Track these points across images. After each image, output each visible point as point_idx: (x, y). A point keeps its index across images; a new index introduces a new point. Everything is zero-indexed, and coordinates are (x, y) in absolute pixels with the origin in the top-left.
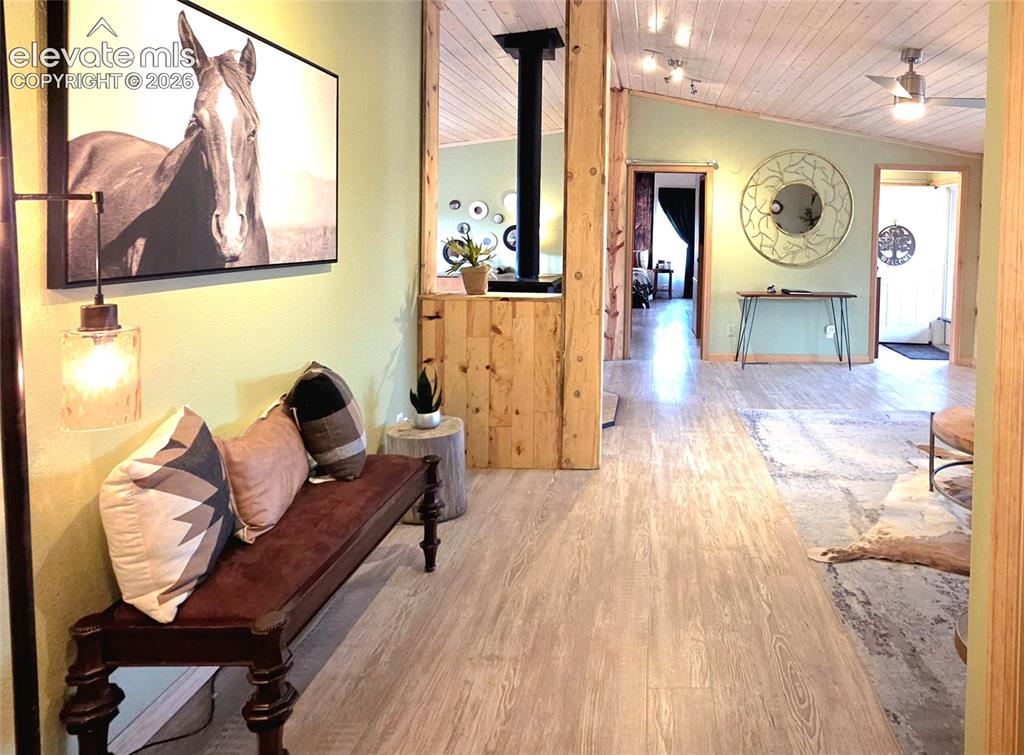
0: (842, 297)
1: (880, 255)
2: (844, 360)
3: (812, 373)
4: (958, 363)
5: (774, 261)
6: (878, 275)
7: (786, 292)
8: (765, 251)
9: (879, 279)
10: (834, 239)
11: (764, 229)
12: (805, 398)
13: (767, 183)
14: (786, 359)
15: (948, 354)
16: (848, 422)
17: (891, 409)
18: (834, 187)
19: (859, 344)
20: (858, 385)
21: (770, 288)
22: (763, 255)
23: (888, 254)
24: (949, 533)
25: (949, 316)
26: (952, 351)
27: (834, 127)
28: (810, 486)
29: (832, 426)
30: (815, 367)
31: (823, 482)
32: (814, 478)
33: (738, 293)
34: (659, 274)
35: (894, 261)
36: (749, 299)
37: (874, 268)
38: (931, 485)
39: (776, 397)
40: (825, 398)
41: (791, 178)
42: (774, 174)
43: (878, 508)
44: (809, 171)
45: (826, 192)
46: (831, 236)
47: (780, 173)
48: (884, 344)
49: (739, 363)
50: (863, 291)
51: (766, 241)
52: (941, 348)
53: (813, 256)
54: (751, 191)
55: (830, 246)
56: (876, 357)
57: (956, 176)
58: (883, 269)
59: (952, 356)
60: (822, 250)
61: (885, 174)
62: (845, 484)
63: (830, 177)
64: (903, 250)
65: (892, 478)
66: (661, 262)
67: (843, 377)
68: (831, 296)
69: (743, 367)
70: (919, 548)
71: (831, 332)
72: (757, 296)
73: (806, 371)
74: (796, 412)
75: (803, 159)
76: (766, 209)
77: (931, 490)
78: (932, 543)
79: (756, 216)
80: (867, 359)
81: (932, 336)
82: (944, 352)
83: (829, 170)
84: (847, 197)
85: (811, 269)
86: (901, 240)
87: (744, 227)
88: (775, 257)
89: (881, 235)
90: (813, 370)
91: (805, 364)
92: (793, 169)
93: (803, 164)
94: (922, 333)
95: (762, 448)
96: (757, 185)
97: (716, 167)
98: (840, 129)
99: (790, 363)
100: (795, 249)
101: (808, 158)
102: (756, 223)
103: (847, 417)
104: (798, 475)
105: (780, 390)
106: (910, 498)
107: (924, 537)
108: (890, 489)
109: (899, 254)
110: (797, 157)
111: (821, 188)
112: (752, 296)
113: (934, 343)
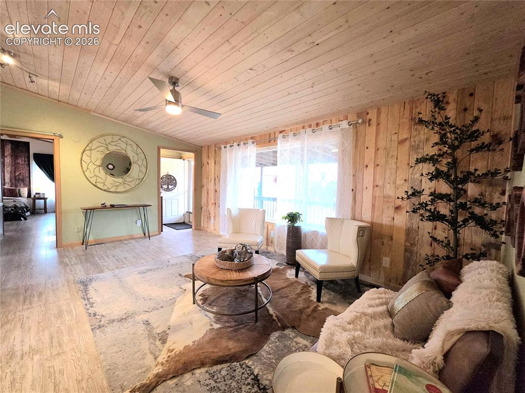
0: (144, 206)
1: (162, 187)
2: (147, 235)
3: (129, 245)
4: (195, 229)
5: (105, 190)
6: (161, 196)
7: (112, 206)
8: (98, 185)
9: (162, 197)
10: (139, 179)
11: (97, 173)
12: (124, 260)
13: (98, 149)
14: (114, 240)
15: (191, 226)
16: (148, 270)
17: (170, 257)
18: (137, 155)
19: (153, 227)
20: (153, 247)
21: (103, 204)
22: (98, 187)
23: (165, 187)
24: (207, 332)
25: (191, 211)
26: (193, 224)
27: (136, 126)
28: (121, 327)
29: (139, 275)
30: (131, 241)
31: (131, 320)
32: (125, 319)
33: (81, 208)
34: (36, 201)
35: (168, 190)
36: (89, 212)
37: (159, 193)
38: (194, 301)
39: (105, 264)
40: (136, 258)
41: (112, 148)
42: (102, 145)
43: (166, 329)
44: (124, 146)
45: (133, 157)
46: (137, 178)
47: (107, 145)
48: (165, 225)
49: (84, 246)
50: (154, 203)
51: (99, 180)
52: (188, 223)
53: (128, 188)
54: (87, 152)
55: (137, 183)
56: (162, 231)
57: (192, 155)
58: (164, 194)
59: (193, 227)
60: (132, 185)
61: (163, 151)
62: (145, 317)
63: (135, 149)
64: (172, 185)
65: (173, 302)
66: (37, 194)
67: (146, 244)
68: (139, 206)
69: (86, 249)
70: (193, 353)
71: (139, 223)
72: (94, 209)
73: (126, 244)
74: (117, 271)
75: (119, 139)
76: (99, 163)
77: (194, 303)
78: (199, 345)
79: (92, 167)
80: (157, 233)
81: (184, 219)
82: (189, 225)
83: (135, 147)
84: (145, 159)
85: (127, 194)
86: (170, 181)
87: (84, 172)
88: (106, 188)
89: (162, 179)
90: (130, 243)
91: (126, 240)
92: (114, 143)
93: (120, 142)
94: (181, 218)
95: (88, 306)
96: (91, 150)
97: (61, 137)
98: (139, 127)
99: (117, 241)
100: (117, 184)
101: (122, 139)
102: (92, 171)
103: (148, 267)
104: (113, 321)
105: (109, 259)
106: (184, 314)
107: (194, 342)
108: (173, 311)
109: (170, 187)
110: (116, 138)
111: (131, 155)
112: (91, 209)
113: (186, 221)
